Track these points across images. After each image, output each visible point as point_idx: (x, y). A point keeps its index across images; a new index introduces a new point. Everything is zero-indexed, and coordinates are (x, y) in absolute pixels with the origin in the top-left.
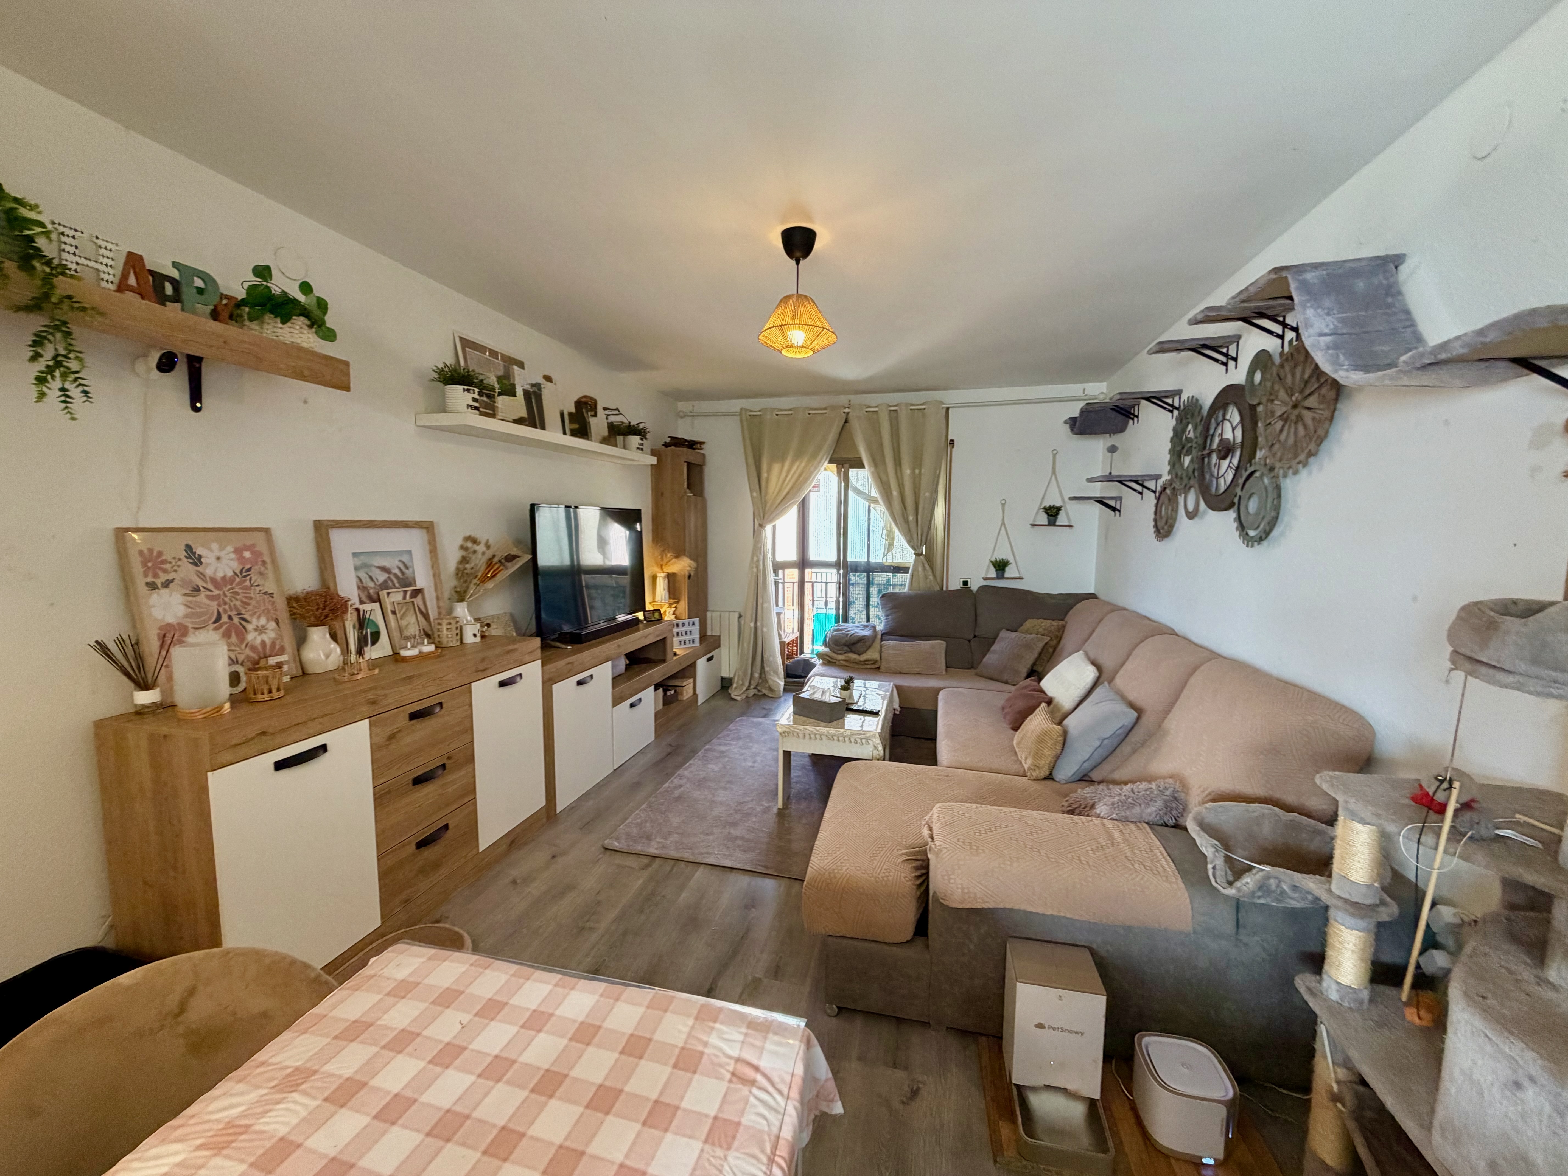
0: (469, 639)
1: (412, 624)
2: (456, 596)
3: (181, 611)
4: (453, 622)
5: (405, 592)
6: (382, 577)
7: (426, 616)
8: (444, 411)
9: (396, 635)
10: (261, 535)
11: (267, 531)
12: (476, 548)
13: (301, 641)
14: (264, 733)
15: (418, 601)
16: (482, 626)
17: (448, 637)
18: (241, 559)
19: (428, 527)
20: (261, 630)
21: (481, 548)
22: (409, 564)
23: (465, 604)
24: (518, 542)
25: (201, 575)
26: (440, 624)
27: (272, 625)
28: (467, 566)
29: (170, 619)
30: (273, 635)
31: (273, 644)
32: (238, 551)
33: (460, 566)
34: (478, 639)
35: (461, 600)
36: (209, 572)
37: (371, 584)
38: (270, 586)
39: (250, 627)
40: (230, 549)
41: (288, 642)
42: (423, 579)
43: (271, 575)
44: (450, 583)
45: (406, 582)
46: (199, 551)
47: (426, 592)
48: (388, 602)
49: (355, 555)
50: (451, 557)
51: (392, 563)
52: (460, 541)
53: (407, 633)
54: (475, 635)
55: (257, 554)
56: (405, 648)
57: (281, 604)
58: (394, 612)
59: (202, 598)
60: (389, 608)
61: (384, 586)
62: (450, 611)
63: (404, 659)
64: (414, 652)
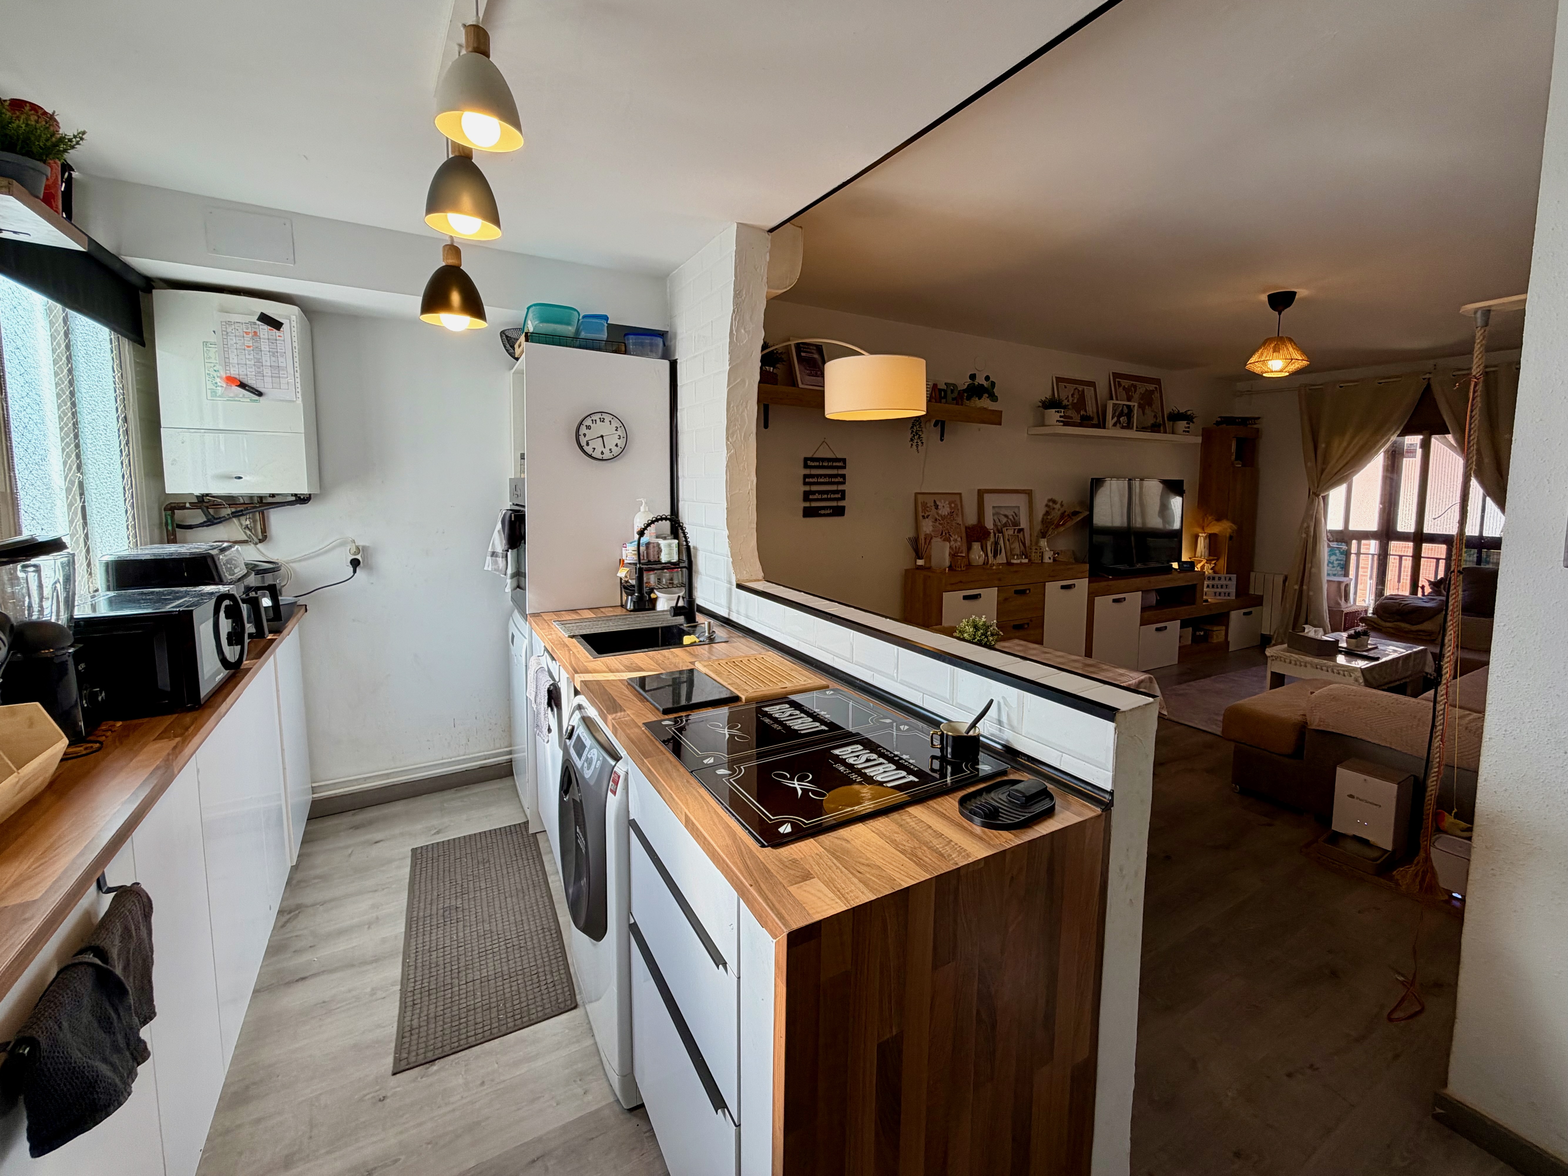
0: (1046, 560)
1: (1017, 547)
2: (1041, 535)
3: (931, 528)
4: (1038, 548)
5: (1015, 529)
6: (1004, 520)
7: (1024, 544)
8: (1043, 425)
9: (1009, 554)
10: (958, 497)
11: (960, 494)
12: (1055, 506)
13: (969, 548)
14: (961, 582)
15: (1021, 535)
16: (1054, 554)
17: (1035, 557)
18: (951, 507)
19: (1029, 493)
20: (956, 540)
21: (1058, 506)
22: (1017, 514)
23: (1046, 539)
24: (1081, 503)
25: (938, 514)
26: (1031, 549)
27: (959, 539)
28: (1049, 517)
29: (928, 532)
30: (959, 544)
31: (959, 548)
32: (950, 504)
33: (1045, 517)
34: (1051, 561)
35: (1044, 537)
36: (940, 512)
37: (999, 524)
38: (960, 521)
39: (952, 539)
40: (947, 502)
41: (964, 548)
42: (1024, 524)
43: (960, 516)
44: (1038, 527)
45: (1016, 524)
46: (938, 503)
47: (1025, 530)
48: (1006, 534)
49: (994, 507)
50: (1040, 511)
51: (1010, 513)
52: (1045, 502)
53: (1014, 553)
54: (1050, 558)
55: (956, 505)
56: (1014, 559)
57: (963, 530)
58: (1009, 540)
59: (937, 524)
60: (1007, 537)
61: (1005, 525)
62: (1037, 543)
63: (1013, 564)
64: (1018, 561)
